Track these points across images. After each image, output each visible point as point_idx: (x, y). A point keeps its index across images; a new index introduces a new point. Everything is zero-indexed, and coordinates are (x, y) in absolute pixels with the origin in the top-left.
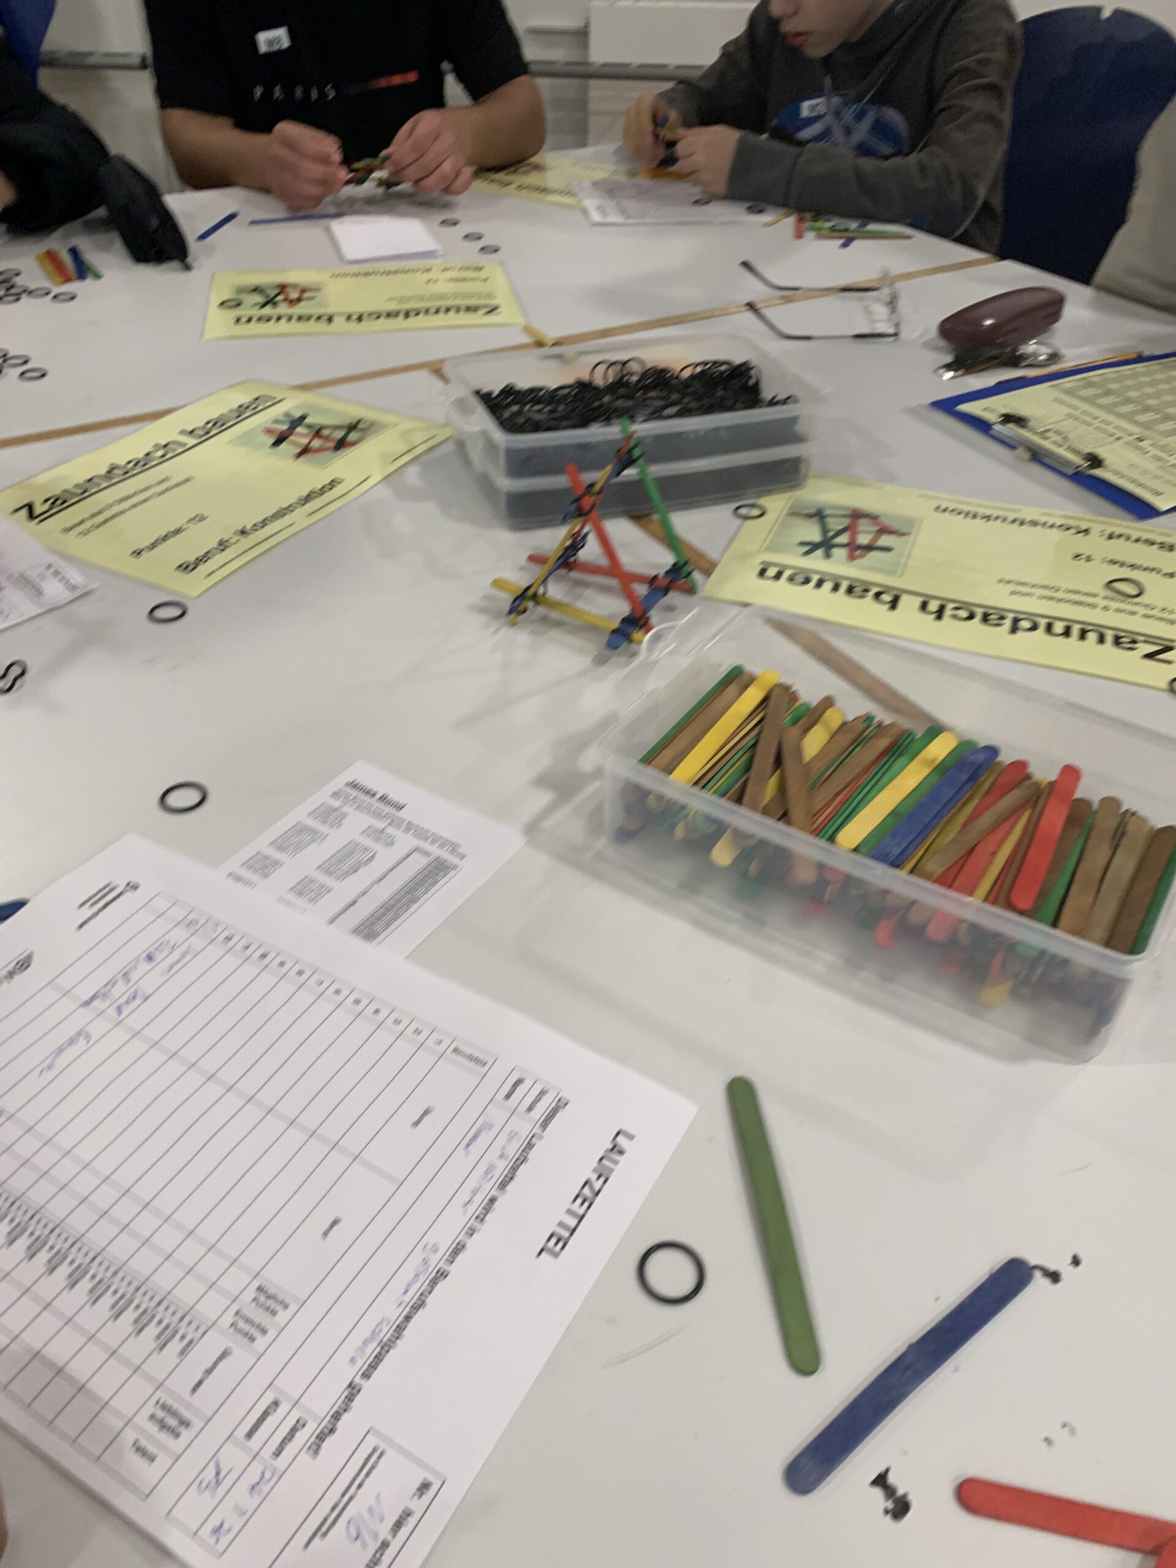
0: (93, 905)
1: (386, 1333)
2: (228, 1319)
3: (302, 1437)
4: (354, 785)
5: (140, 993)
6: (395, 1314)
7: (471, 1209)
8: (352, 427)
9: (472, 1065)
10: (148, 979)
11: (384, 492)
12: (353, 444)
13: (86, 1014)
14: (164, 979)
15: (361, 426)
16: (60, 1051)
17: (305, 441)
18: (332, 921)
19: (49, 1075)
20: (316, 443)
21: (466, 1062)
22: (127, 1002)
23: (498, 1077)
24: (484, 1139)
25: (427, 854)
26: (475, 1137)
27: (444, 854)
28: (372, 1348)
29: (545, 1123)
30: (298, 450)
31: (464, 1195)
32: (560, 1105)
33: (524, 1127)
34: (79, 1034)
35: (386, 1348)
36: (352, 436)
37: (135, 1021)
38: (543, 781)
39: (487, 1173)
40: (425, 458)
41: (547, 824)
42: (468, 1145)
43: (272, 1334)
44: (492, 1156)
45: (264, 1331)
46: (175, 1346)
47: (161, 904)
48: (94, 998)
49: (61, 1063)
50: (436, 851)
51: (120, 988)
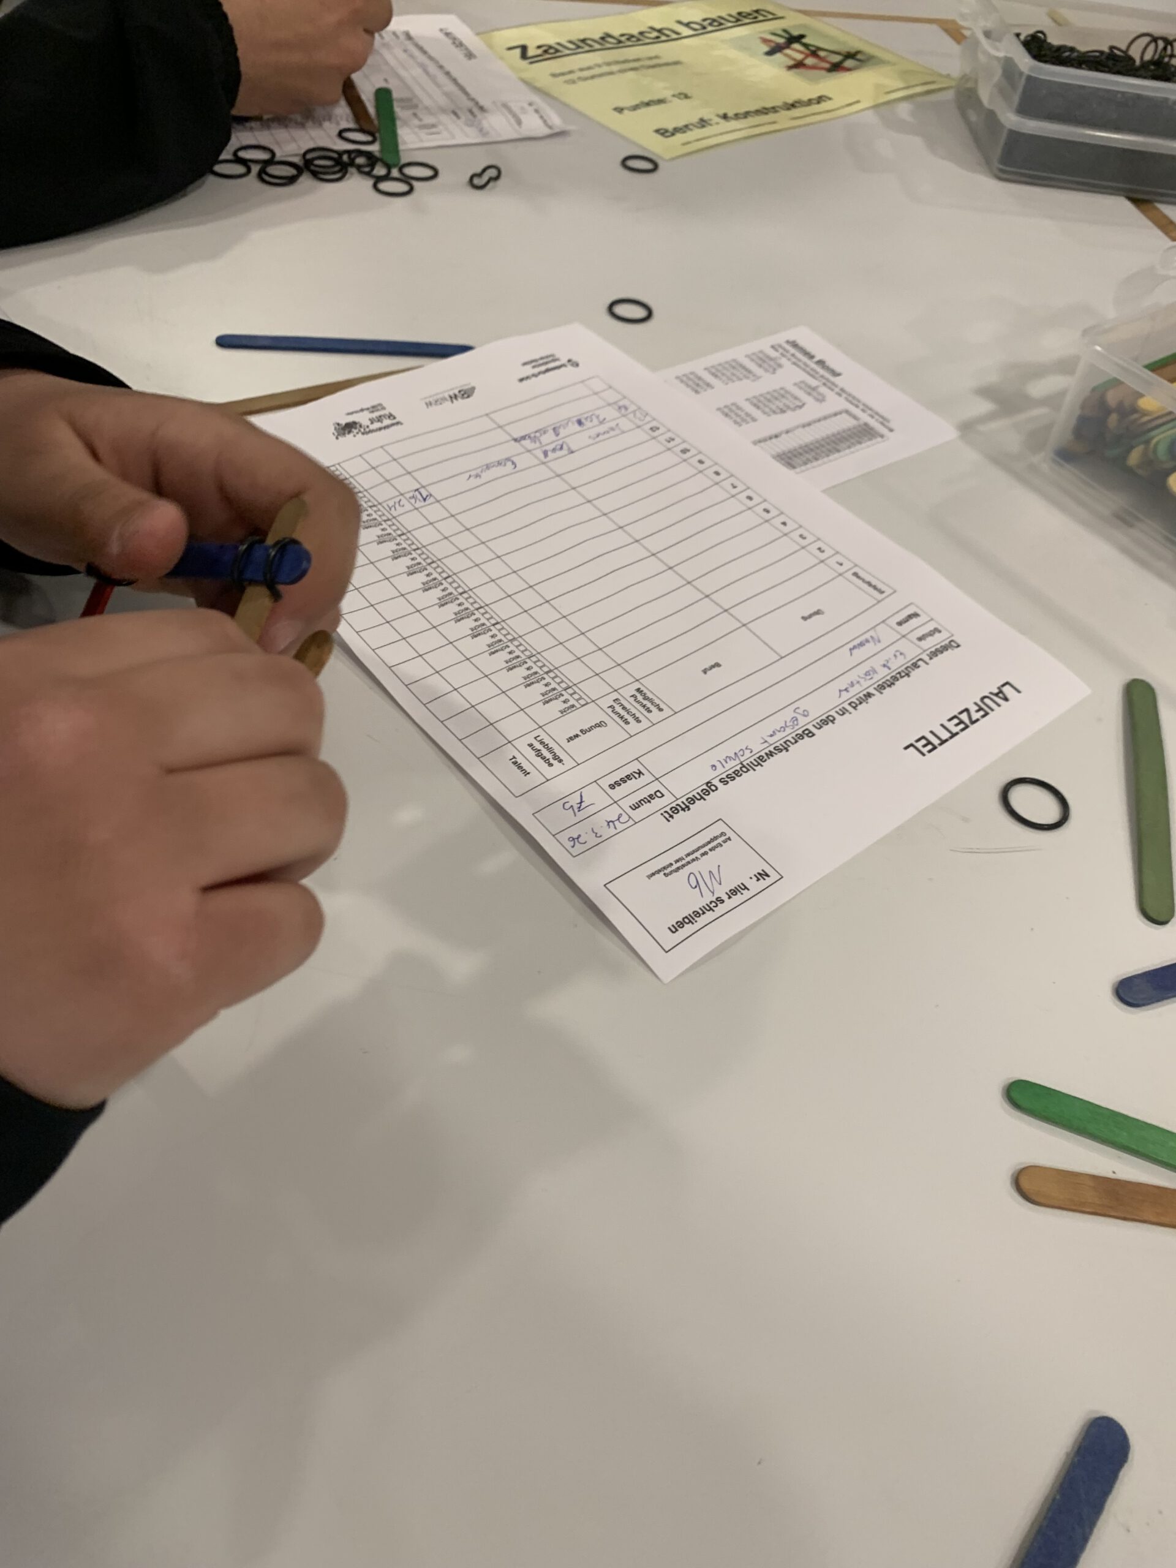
0: (534, 367)
1: (747, 758)
2: (609, 701)
3: (657, 803)
4: (794, 345)
5: (565, 447)
6: (759, 748)
7: (845, 696)
8: (850, 56)
9: (871, 590)
10: (576, 438)
11: (871, 117)
12: (848, 70)
13: (516, 448)
14: (591, 441)
15: (859, 57)
16: (488, 467)
17: (799, 57)
18: (756, 442)
19: (475, 482)
20: (810, 61)
21: (865, 586)
22: (554, 450)
23: (892, 606)
24: (870, 649)
25: (855, 417)
26: (861, 644)
27: (873, 423)
28: (733, 765)
29: (934, 654)
30: (791, 63)
31: (843, 683)
32: (951, 645)
33: (912, 651)
34: (508, 459)
35: (744, 768)
36: (849, 63)
37: (559, 466)
38: (986, 392)
39: (867, 674)
40: (919, 99)
41: (982, 428)
42: (854, 647)
43: (645, 723)
44: (876, 662)
45: (638, 721)
46: (558, 705)
47: (598, 385)
48: (523, 438)
49: (487, 476)
50: (865, 418)
51: (549, 437)
